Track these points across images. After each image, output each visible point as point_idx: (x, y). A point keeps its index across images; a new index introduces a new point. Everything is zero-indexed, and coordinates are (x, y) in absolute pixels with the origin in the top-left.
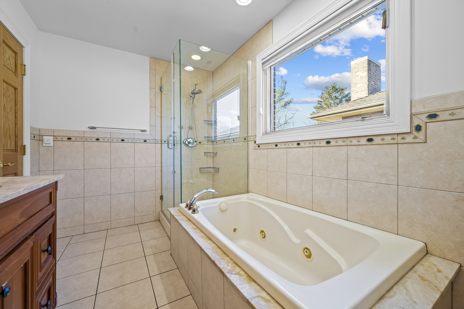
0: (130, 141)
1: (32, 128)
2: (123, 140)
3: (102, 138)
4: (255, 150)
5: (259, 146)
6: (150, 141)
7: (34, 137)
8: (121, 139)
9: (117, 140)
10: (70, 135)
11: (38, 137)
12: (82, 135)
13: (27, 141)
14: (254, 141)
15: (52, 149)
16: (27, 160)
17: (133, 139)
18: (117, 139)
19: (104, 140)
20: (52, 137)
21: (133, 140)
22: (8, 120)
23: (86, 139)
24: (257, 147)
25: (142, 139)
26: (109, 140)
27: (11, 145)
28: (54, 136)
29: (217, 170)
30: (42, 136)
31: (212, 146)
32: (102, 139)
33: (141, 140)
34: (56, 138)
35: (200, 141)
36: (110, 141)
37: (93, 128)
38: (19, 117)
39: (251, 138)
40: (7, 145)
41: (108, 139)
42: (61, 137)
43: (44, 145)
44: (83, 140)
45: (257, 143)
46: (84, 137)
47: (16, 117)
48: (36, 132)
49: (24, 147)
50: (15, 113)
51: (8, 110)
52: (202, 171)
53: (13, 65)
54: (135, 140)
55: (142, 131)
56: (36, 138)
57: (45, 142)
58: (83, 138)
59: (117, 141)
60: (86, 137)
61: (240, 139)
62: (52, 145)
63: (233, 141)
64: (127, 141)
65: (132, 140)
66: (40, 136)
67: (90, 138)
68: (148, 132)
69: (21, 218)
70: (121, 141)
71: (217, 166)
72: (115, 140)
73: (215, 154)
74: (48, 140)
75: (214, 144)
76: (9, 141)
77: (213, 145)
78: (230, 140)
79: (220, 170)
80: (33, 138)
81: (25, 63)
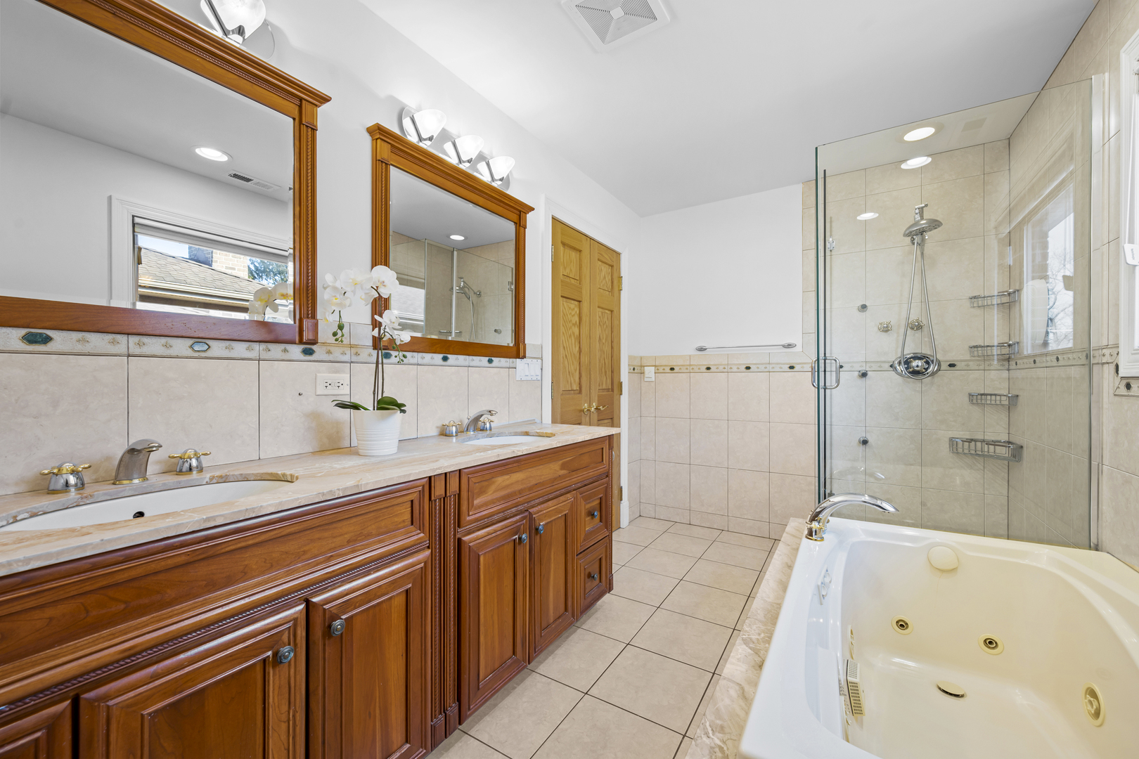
0: (762, 368)
1: (630, 358)
2: (748, 368)
3: (715, 365)
4: (1117, 398)
5: (1128, 386)
6: (802, 367)
7: (634, 369)
8: (745, 366)
9: (738, 368)
10: (672, 364)
11: (639, 368)
12: (688, 363)
13: (625, 376)
14: (1115, 363)
15: (653, 384)
16: (625, 400)
17: (766, 364)
18: (739, 366)
19: (717, 368)
20: (654, 368)
21: (768, 366)
22: (604, 353)
23: (693, 369)
24: (1123, 390)
25: (784, 364)
26: (725, 368)
27: (606, 384)
28: (655, 366)
29: (1017, 451)
30: (644, 366)
31: (1005, 374)
32: (716, 367)
33: (782, 366)
34: (658, 369)
35: (954, 361)
36: (727, 370)
37: (701, 349)
38: (615, 348)
39: (1104, 355)
40: (602, 384)
41: (723, 367)
42: (663, 368)
43: (646, 380)
44: (688, 371)
45: (1122, 373)
46: (690, 365)
47: (612, 347)
48: (637, 363)
49: (621, 384)
50: (612, 342)
51: (604, 341)
52: (960, 450)
53: (610, 284)
54: (771, 366)
55: (784, 346)
56: (636, 371)
57: (646, 376)
58: (688, 367)
59: (739, 370)
60: (692, 365)
61: (1075, 355)
62: (653, 379)
63: (1055, 363)
64: (756, 370)
65: (764, 366)
66: (641, 366)
67: (698, 367)
68: (798, 349)
69: (561, 469)
70: (745, 370)
71: (1018, 440)
72: (735, 369)
73: (1014, 399)
74: (649, 372)
75: (1011, 367)
76: (605, 378)
77: (1009, 370)
78: (1048, 358)
79: (1025, 452)
80: (632, 370)
81: (622, 274)
